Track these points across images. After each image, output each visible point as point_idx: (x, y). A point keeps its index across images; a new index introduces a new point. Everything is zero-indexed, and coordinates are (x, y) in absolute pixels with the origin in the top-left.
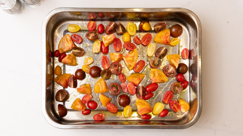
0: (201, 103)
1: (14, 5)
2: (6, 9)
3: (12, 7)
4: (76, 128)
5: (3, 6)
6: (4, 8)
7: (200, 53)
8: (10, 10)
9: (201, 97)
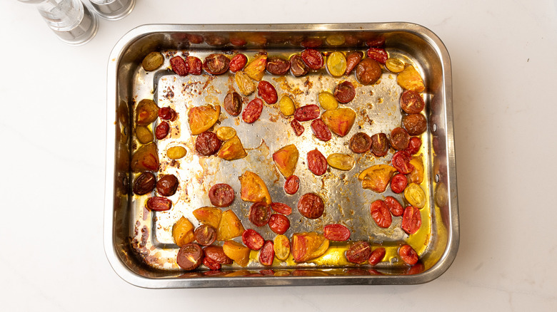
0: (457, 225)
1: (78, 21)
2: (61, 30)
3: (74, 26)
4: (180, 286)
5: (55, 24)
6: (56, 29)
7: (451, 117)
8: (70, 32)
9: (456, 212)
